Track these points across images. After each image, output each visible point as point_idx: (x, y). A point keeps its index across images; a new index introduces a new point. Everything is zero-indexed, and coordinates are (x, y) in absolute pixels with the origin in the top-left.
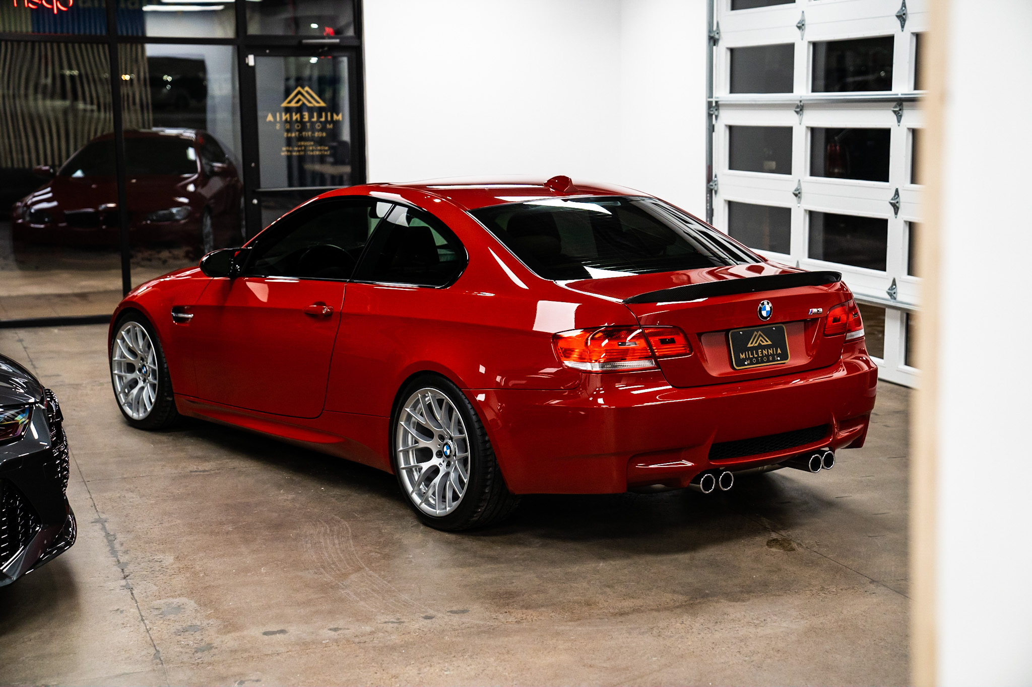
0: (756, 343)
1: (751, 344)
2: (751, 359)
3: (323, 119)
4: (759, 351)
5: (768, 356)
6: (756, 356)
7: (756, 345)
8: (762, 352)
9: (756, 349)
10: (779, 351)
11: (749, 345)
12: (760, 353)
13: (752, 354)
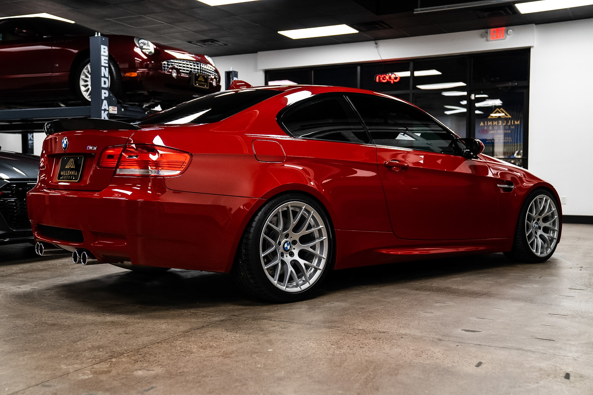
0: (69, 166)
1: (67, 166)
2: (64, 176)
3: (509, 124)
4: (69, 171)
5: (70, 175)
6: (66, 174)
7: (69, 167)
8: (69, 172)
9: (67, 169)
10: (76, 174)
11: (66, 167)
12: (68, 173)
13: (65, 173)
